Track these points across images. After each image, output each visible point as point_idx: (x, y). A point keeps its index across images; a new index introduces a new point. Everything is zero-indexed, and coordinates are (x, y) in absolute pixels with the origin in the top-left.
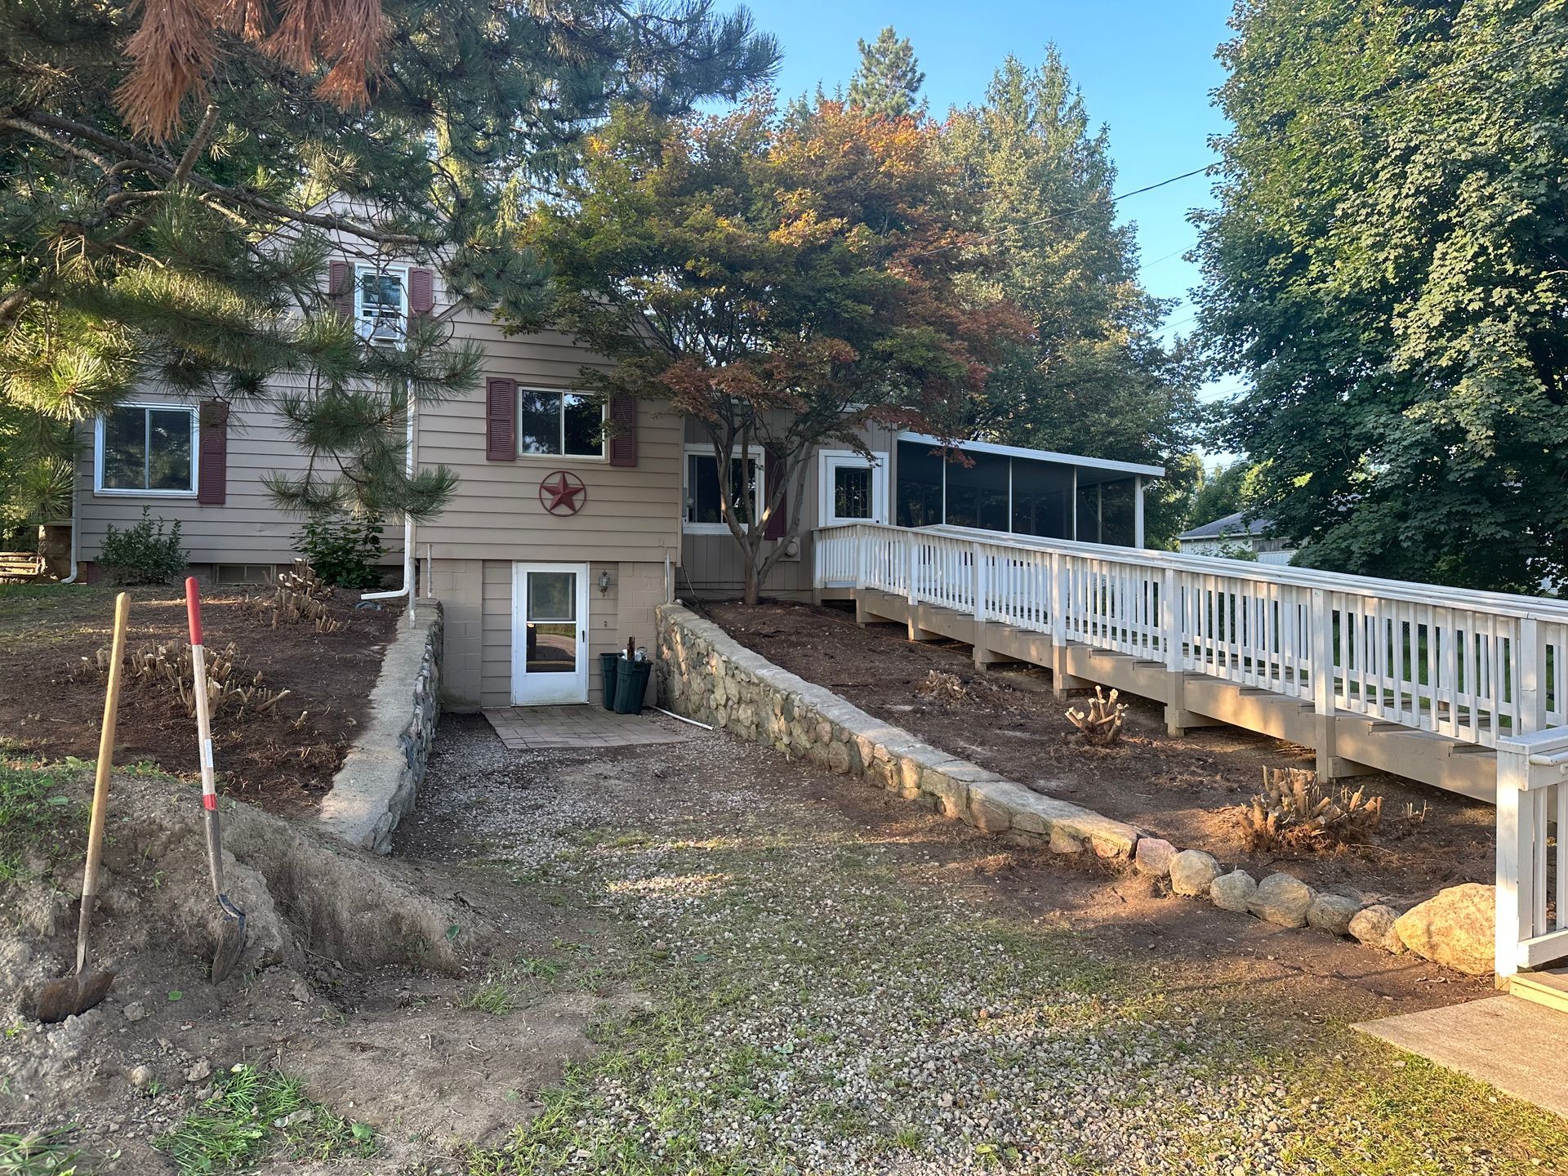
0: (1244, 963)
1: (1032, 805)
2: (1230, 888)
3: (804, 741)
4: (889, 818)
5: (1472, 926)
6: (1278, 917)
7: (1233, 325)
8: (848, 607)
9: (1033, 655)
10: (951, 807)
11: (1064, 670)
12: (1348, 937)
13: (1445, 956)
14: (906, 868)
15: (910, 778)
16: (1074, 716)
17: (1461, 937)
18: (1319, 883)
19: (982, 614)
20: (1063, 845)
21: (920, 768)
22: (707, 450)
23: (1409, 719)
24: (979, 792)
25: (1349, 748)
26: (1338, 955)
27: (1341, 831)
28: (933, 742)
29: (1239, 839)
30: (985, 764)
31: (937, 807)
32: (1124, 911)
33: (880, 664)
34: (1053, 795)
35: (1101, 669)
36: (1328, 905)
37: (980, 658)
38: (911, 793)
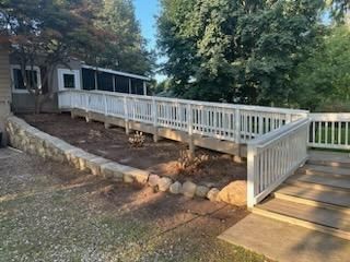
0: (182, 216)
1: (119, 168)
2: (175, 188)
3: (50, 155)
4: (74, 178)
5: (240, 193)
6: (188, 195)
7: (164, 44)
8: (69, 113)
9: (120, 124)
10: (94, 172)
11: (128, 127)
12: (206, 199)
13: (233, 202)
14: (78, 196)
15: (82, 164)
16: (131, 140)
17: (237, 197)
18: (197, 182)
19: (106, 114)
20: (128, 180)
21: (85, 161)
22: (18, 67)
23: (210, 134)
24: (103, 167)
25: (196, 143)
26: (205, 205)
27: (200, 166)
28: (90, 152)
29: (175, 171)
30: (106, 157)
31: (90, 172)
32: (146, 200)
33: (77, 129)
34: (126, 164)
35: (138, 126)
36: (201, 190)
37: (106, 126)
38: (82, 168)
